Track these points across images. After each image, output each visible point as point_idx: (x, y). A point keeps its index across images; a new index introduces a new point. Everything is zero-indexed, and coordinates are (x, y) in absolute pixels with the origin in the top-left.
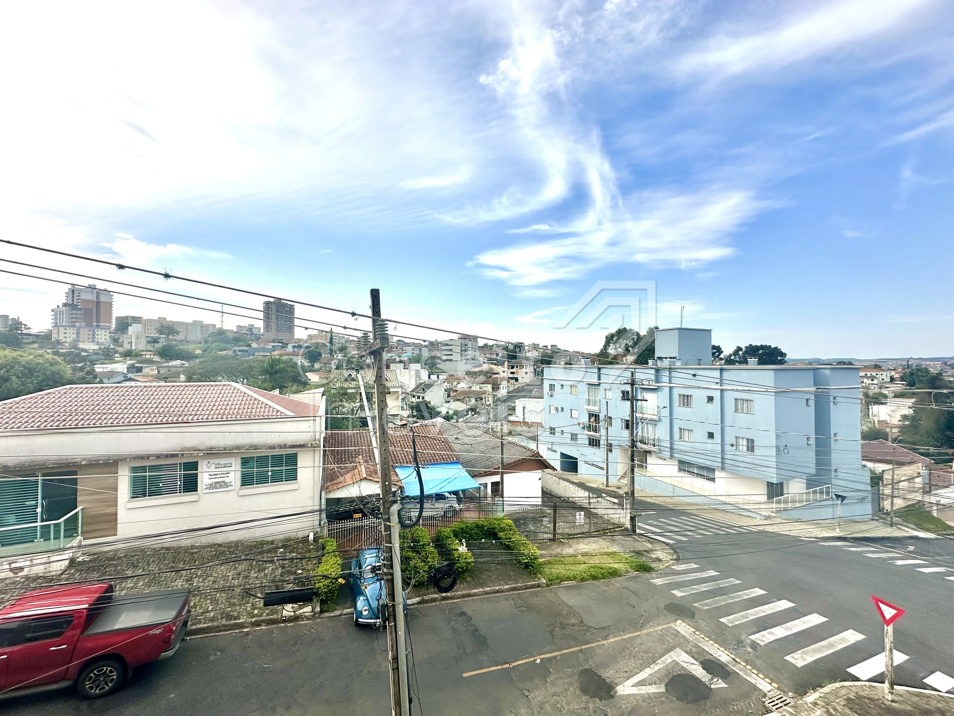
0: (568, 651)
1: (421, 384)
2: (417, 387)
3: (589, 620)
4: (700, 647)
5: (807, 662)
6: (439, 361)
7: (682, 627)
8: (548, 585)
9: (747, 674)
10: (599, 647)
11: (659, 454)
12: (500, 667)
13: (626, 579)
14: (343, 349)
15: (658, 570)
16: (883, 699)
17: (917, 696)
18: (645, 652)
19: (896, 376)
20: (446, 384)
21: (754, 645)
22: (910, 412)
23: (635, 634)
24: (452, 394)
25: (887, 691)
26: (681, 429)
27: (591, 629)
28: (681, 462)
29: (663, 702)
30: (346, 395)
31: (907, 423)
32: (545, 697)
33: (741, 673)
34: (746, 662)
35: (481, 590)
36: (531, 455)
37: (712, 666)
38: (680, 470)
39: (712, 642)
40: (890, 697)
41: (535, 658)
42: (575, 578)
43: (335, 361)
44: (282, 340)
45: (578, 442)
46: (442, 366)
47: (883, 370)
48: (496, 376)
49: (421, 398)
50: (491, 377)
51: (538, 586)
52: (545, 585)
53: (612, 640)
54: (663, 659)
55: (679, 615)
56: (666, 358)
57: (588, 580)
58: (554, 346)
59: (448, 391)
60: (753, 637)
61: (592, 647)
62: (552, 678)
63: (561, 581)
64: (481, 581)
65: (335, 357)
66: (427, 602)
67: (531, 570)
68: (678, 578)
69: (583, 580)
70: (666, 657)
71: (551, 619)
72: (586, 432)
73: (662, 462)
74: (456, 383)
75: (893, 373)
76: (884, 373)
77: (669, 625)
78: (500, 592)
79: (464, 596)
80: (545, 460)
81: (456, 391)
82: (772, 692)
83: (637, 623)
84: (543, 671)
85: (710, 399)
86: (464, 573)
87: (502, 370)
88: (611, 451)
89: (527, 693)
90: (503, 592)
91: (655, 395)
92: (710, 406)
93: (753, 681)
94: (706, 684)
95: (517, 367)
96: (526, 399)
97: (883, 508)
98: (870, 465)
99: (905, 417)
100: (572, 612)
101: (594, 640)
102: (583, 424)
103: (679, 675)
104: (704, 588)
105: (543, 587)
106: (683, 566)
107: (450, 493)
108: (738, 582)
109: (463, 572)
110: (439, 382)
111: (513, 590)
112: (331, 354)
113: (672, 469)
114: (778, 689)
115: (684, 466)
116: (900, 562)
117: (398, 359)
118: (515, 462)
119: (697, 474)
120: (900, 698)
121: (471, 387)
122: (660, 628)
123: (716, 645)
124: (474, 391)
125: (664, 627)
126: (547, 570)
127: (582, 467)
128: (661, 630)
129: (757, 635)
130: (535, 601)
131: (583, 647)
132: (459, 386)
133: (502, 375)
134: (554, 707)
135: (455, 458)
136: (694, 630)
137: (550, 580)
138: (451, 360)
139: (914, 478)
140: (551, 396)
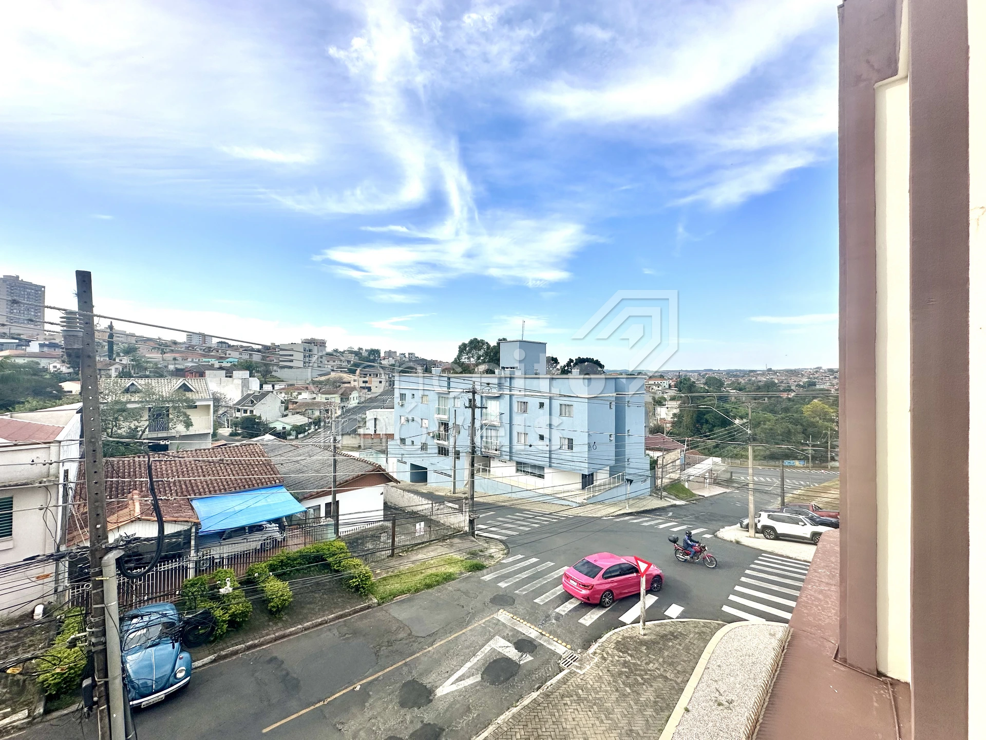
0: (393, 667)
1: (249, 395)
2: (244, 399)
3: (418, 631)
4: (515, 629)
5: (593, 620)
6: (275, 368)
7: (503, 616)
8: (379, 604)
9: (549, 644)
10: (424, 655)
11: (499, 458)
12: (312, 707)
13: (460, 581)
14: (129, 351)
15: (490, 566)
16: (638, 635)
17: (660, 626)
18: (467, 648)
19: (673, 384)
20: (283, 395)
21: (558, 617)
22: (677, 411)
23: (461, 633)
24: (291, 406)
25: (641, 627)
26: (518, 433)
27: (419, 639)
28: (518, 463)
29: (477, 691)
30: (124, 411)
31: (676, 419)
32: (360, 724)
33: (545, 644)
34: (550, 633)
35: (300, 626)
36: (371, 469)
37: (523, 645)
38: (518, 470)
39: (525, 623)
40: (642, 632)
41: (355, 686)
42: (409, 591)
43: (117, 366)
44: (20, 335)
45: (428, 452)
46: (279, 373)
47: (665, 380)
48: (346, 385)
49: (248, 412)
50: (340, 386)
51: (369, 607)
52: (376, 605)
53: (438, 644)
54: (482, 650)
55: (501, 605)
56: (507, 368)
57: (422, 590)
58: (412, 354)
59: (286, 404)
60: (557, 610)
61: (418, 657)
62: (371, 701)
63: (394, 597)
64: (300, 617)
65: (117, 360)
66: (225, 657)
67: (362, 593)
68: (505, 571)
69: (417, 590)
70: (485, 647)
71: (378, 640)
72: (436, 441)
73: (504, 464)
74: (296, 393)
75: (671, 382)
76: (665, 382)
77: (492, 616)
78: (323, 624)
79: (276, 639)
80: (388, 474)
81: (296, 403)
82: (566, 653)
83: (462, 623)
84: (362, 697)
85: (542, 405)
86: (280, 612)
87: (353, 379)
88: (458, 458)
89: (340, 727)
90: (326, 623)
91: (498, 402)
92: (541, 411)
93: (553, 648)
94: (516, 662)
95: (370, 375)
96: (379, 410)
97: (657, 486)
98: (651, 453)
99: (675, 415)
100: (402, 626)
101: (422, 649)
102: (433, 432)
103: (495, 661)
104: (524, 575)
105: (374, 607)
106: (510, 559)
107: (270, 522)
108: (553, 564)
109: (279, 610)
110: (274, 392)
111: (339, 618)
112: (110, 357)
113: (511, 469)
114: (571, 649)
115: (521, 467)
116: (661, 526)
117: (217, 365)
118: (353, 478)
119: (531, 473)
120: (650, 631)
121: (315, 398)
122: (484, 621)
123: (529, 625)
124: (319, 402)
125: (488, 618)
126: (381, 589)
127: (431, 476)
128: (484, 623)
129: (561, 608)
130: (363, 624)
131: (408, 660)
132: (300, 397)
133: (353, 384)
134: (370, 732)
135: (277, 481)
136: (512, 616)
137: (382, 599)
138: (291, 367)
139: (675, 461)
140: (402, 405)
